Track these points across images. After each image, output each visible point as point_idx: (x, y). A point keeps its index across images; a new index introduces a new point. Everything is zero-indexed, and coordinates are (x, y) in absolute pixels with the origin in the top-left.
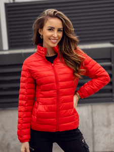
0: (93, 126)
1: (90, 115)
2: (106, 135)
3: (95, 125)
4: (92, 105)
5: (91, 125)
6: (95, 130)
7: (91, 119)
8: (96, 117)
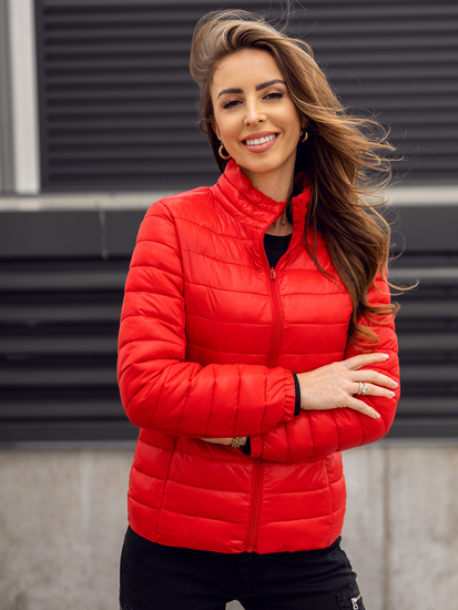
0: (388, 536)
1: (379, 487)
2: (441, 577)
3: (396, 533)
4: (385, 448)
5: (380, 532)
6: (395, 555)
7: (379, 506)
8: (403, 501)
